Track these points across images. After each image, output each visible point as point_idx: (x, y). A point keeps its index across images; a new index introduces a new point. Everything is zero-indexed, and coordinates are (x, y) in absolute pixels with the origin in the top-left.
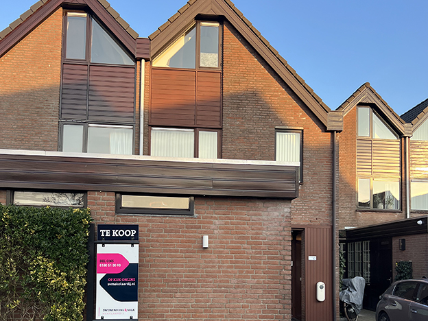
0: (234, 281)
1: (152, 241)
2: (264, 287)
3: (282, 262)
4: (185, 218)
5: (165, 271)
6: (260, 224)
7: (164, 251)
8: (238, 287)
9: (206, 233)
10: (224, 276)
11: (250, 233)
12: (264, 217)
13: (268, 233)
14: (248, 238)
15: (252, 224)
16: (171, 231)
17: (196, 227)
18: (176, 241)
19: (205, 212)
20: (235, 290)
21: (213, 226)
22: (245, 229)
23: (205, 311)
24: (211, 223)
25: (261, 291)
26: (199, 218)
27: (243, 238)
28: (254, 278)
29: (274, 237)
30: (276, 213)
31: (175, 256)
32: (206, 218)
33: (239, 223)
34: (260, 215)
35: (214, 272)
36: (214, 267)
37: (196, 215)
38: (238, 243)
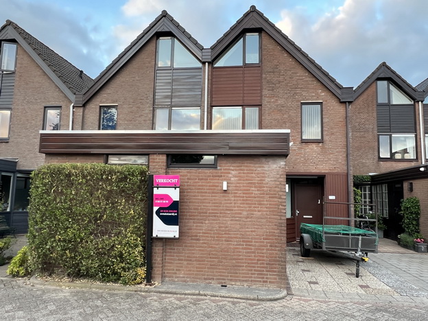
0: (245, 213)
1: (190, 185)
2: (266, 218)
3: (280, 200)
4: (211, 170)
5: (199, 206)
6: (263, 173)
7: (198, 192)
8: (248, 217)
9: (225, 180)
10: (238, 210)
11: (256, 180)
12: (266, 169)
13: (269, 180)
14: (254, 183)
15: (258, 173)
16: (202, 179)
17: (218, 176)
18: (205, 186)
19: (224, 166)
20: (245, 220)
21: (230, 175)
22: (253, 177)
23: (225, 234)
24: (229, 173)
25: (265, 220)
26: (221, 170)
27: (251, 183)
28: (259, 211)
29: (273, 183)
30: (275, 166)
31: (205, 196)
32: (225, 169)
33: (248, 173)
34: (263, 167)
35: (231, 207)
36: (231, 203)
37: (219, 168)
38: (248, 187)
